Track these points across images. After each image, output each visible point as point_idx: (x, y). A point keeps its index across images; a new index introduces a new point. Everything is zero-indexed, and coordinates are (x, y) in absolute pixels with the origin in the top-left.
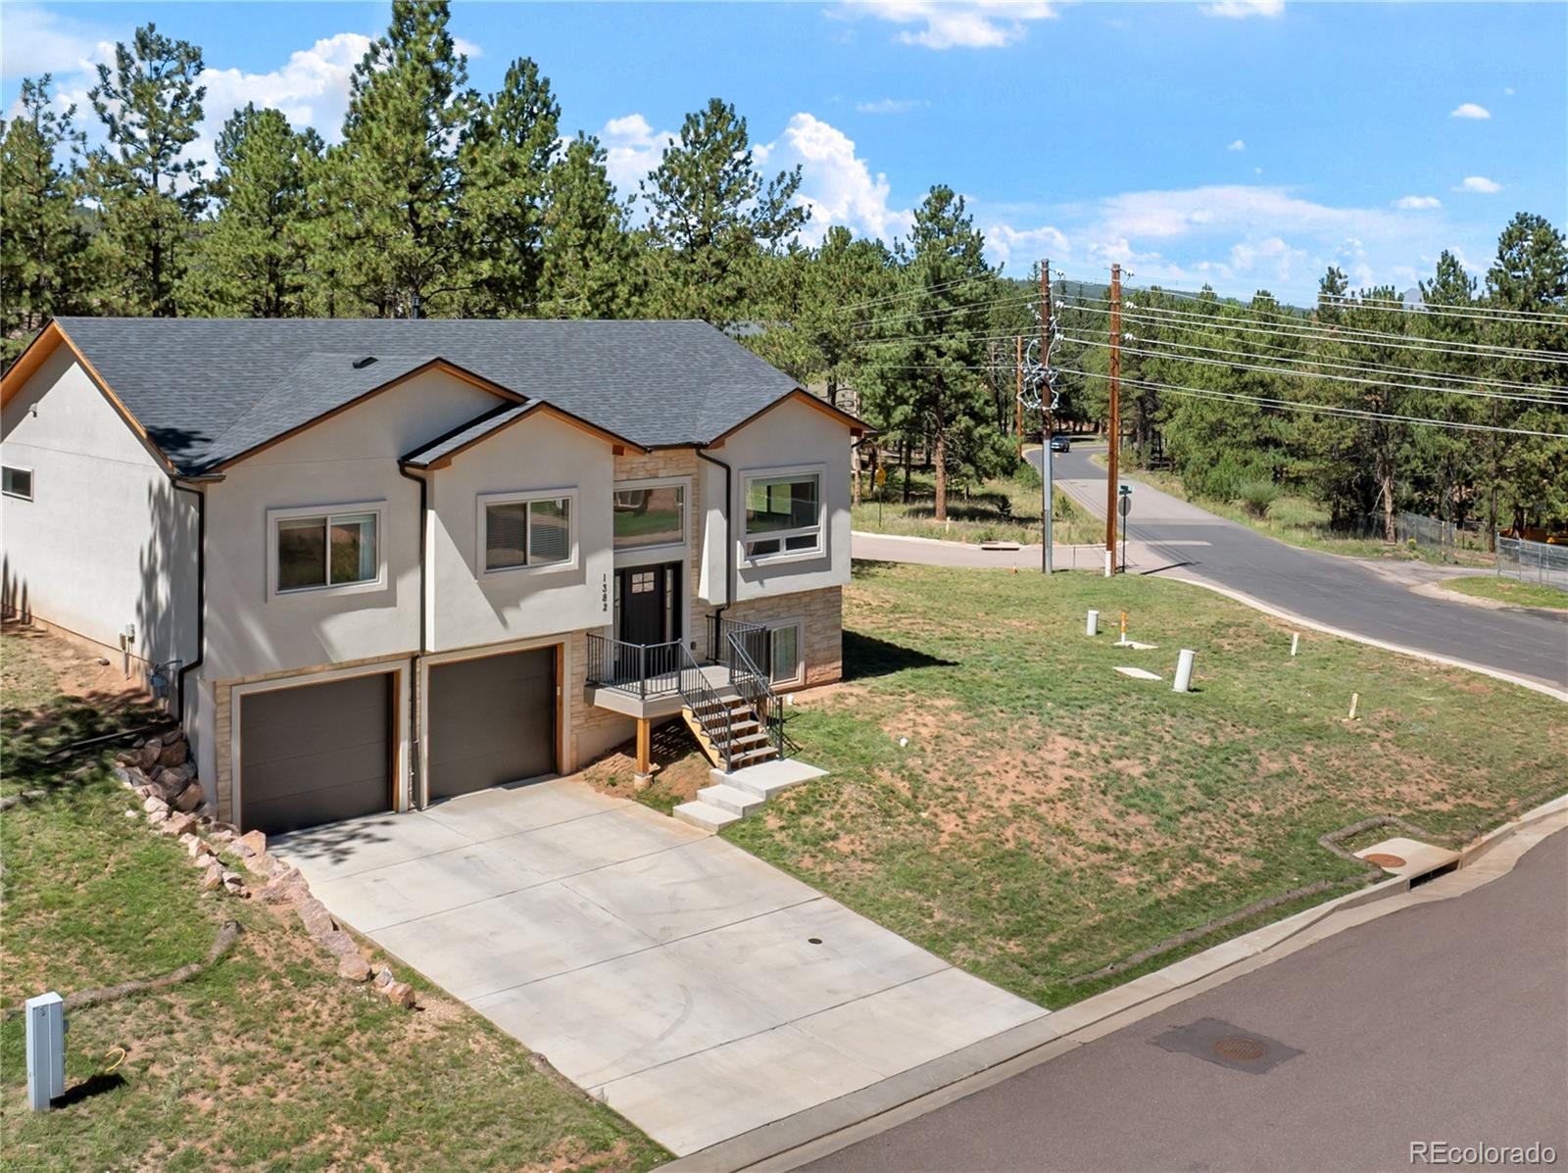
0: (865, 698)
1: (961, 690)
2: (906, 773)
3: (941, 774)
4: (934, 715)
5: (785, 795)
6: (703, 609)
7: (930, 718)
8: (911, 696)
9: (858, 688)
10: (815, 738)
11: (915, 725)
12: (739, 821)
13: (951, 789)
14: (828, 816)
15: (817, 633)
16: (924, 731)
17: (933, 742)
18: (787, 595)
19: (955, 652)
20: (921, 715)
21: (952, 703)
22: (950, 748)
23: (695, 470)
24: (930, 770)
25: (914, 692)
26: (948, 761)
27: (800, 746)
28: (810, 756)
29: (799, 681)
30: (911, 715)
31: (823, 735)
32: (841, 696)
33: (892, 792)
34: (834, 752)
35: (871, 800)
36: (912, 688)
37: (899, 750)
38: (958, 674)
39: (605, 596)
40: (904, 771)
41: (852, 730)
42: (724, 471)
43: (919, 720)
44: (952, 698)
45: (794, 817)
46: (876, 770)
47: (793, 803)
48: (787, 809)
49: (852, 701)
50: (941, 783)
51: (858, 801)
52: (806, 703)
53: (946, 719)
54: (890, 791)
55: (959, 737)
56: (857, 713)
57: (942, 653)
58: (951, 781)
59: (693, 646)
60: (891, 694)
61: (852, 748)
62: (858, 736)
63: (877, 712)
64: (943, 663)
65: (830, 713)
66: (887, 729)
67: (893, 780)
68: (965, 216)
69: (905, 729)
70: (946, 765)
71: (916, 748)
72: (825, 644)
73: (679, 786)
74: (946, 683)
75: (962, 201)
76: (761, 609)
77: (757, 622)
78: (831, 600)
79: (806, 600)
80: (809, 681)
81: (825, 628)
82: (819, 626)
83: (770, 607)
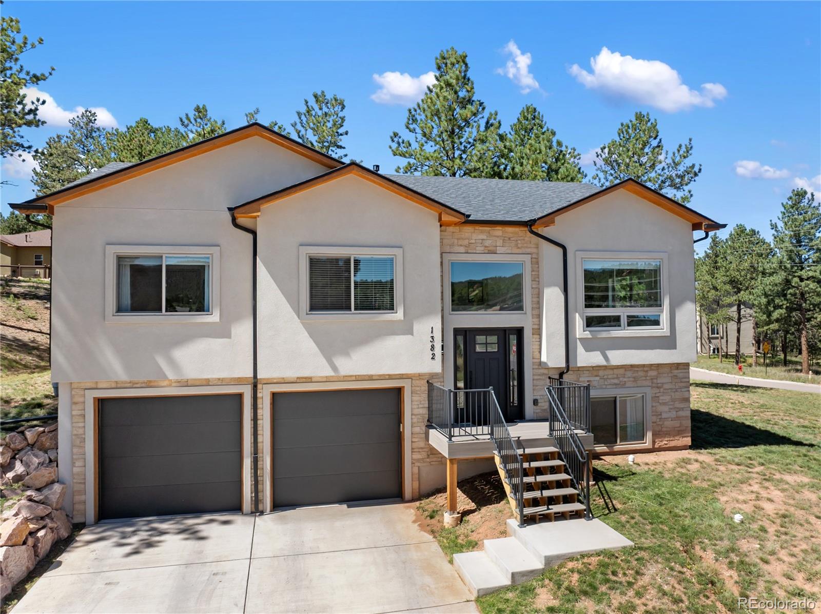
0: (709, 465)
1: (816, 468)
2: (736, 559)
3: (785, 567)
4: (783, 490)
5: (570, 565)
6: (546, 371)
7: (778, 493)
8: (759, 469)
9: (705, 456)
10: (638, 499)
11: (758, 499)
12: (507, 589)
13: (800, 594)
14: (615, 603)
15: (664, 404)
16: (769, 507)
17: (778, 521)
18: (632, 366)
19: (811, 436)
20: (767, 488)
21: (806, 480)
22: (800, 532)
23: (535, 250)
24: (771, 558)
25: (763, 464)
26: (796, 551)
27: (618, 506)
28: (624, 519)
29: (647, 443)
30: (756, 488)
31: (649, 497)
32: (687, 461)
33: (713, 583)
34: (653, 518)
35: (679, 591)
36: (762, 461)
37: (732, 527)
38: (813, 453)
39: (433, 348)
40: (732, 555)
41: (683, 496)
42: (560, 250)
43: (764, 494)
44: (806, 474)
45: (571, 597)
46: (698, 548)
47: (576, 577)
48: (566, 584)
49: (694, 467)
50: (785, 582)
51: (660, 589)
52: (647, 464)
53: (797, 496)
54: (711, 582)
55: (813, 519)
56: (696, 479)
57: (798, 436)
58: (800, 581)
59: (535, 402)
60: (738, 465)
61: (677, 515)
62: (687, 504)
63: (718, 480)
64: (799, 443)
65: (667, 476)
66: (723, 499)
67: (717, 566)
68: (815, 204)
69: (745, 502)
70: (793, 555)
71: (755, 526)
72: (673, 414)
73: (481, 531)
74: (800, 461)
75: (813, 195)
76: (605, 377)
77: (602, 388)
78: (678, 375)
79: (653, 373)
80: (657, 446)
81: (673, 400)
82: (666, 398)
83: (615, 376)
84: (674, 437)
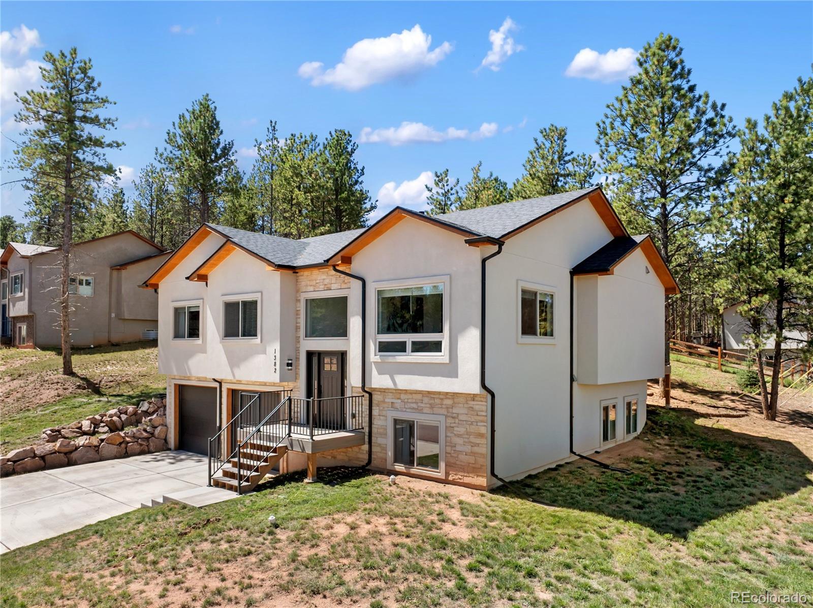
15: (459, 436)
18: (429, 392)
29: (440, 474)
39: (275, 364)
42: (360, 283)
59: (353, 416)
72: (468, 448)
76: (406, 400)
77: (402, 411)
78: (474, 406)
79: (448, 402)
80: (450, 478)
81: (469, 434)
82: (461, 430)
83: (414, 401)
84: (468, 473)
